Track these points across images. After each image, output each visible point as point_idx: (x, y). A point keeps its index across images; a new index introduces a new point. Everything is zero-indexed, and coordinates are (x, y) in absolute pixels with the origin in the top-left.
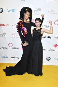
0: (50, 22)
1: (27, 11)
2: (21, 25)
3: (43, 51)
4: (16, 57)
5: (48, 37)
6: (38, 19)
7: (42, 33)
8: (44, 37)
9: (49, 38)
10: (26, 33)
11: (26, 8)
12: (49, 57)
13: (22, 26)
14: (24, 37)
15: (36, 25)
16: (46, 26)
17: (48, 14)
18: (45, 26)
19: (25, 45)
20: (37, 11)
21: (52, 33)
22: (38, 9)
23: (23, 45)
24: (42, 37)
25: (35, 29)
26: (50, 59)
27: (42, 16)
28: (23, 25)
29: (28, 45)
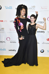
1: (23, 8)
4: (13, 50)
5: (42, 32)
6: (33, 15)
7: (36, 28)
8: (38, 32)
9: (43, 33)
10: (23, 28)
11: (22, 5)
12: (43, 50)
13: (19, 22)
14: (21, 32)
15: (31, 21)
16: (40, 22)
17: (42, 11)
18: (39, 22)
19: (21, 39)
20: (32, 8)
21: (45, 29)
22: (33, 7)
24: (36, 32)
25: (30, 24)
26: (44, 51)
27: (37, 13)
29: (24, 39)
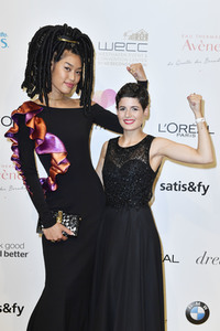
0: (197, 104)
2: (31, 125)
3: (167, 265)
4: (6, 306)
5: (192, 187)
7: (154, 165)
8: (170, 187)
9: (197, 194)
10: (64, 168)
12: (202, 305)
13: (36, 131)
14: (54, 188)
15: (122, 123)
16: (179, 128)
17: (189, 62)
18: (172, 128)
19: (56, 232)
21: (211, 165)
22: (136, 36)
23: (44, 237)
24: (157, 188)
25: (113, 143)
26: (207, 312)
28: (42, 126)
29: (72, 231)
